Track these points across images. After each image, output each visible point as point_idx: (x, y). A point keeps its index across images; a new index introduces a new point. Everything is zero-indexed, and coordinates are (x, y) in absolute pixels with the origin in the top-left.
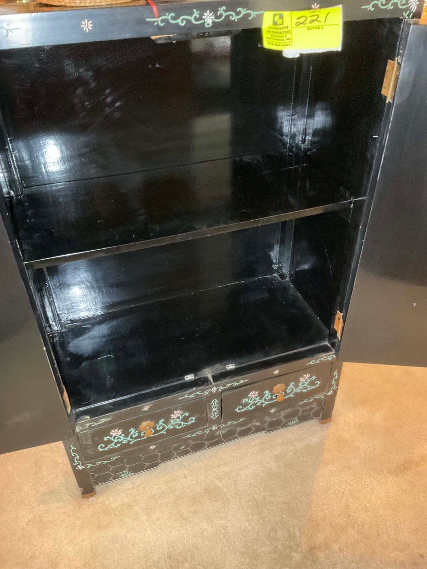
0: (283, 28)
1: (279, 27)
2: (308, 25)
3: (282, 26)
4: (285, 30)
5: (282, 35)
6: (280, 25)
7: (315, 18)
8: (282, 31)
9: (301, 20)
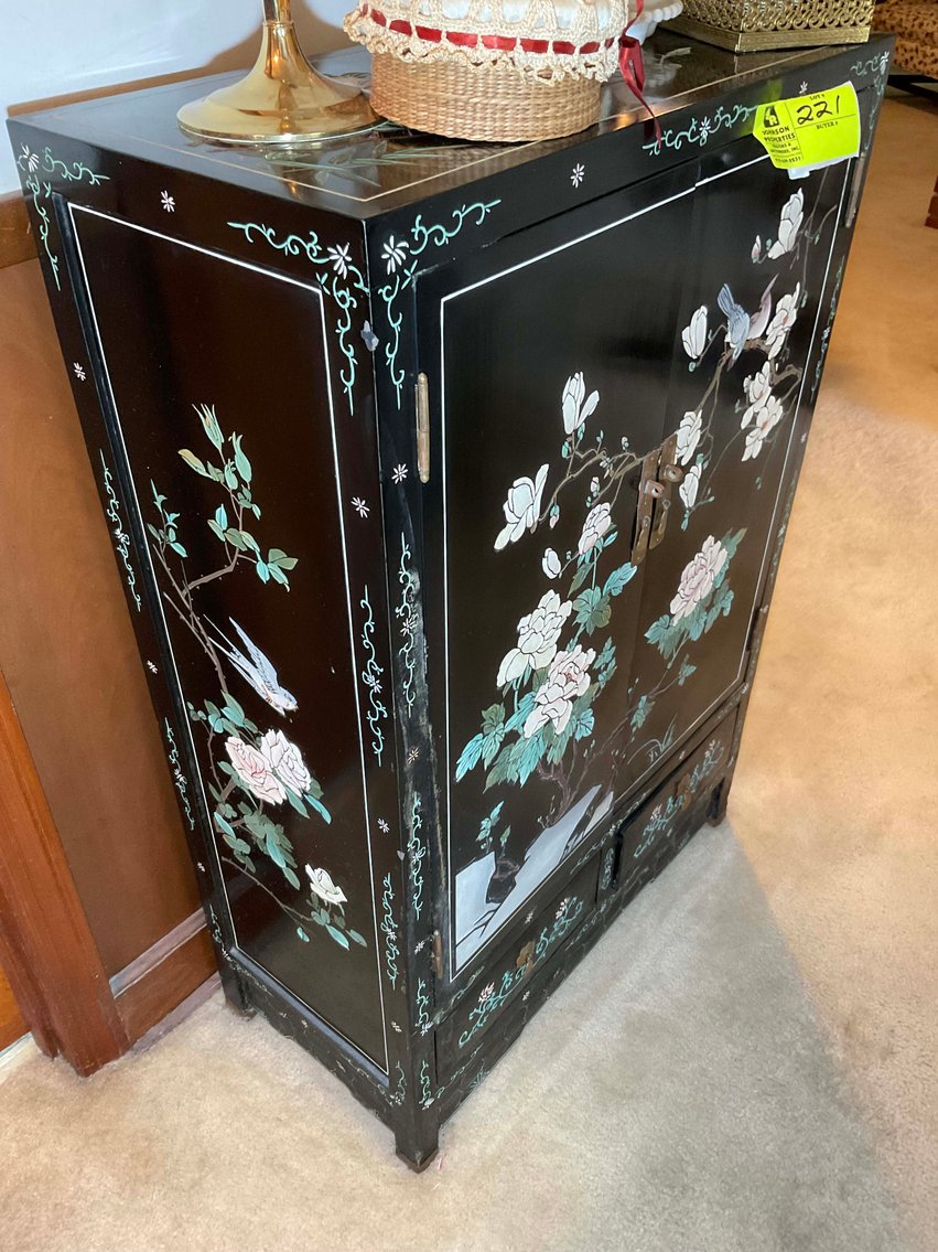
0: (782, 130)
1: (774, 128)
2: (816, 120)
3: (778, 127)
4: (784, 134)
5: (783, 142)
6: (775, 125)
7: (822, 107)
8: (780, 135)
9: (804, 113)
